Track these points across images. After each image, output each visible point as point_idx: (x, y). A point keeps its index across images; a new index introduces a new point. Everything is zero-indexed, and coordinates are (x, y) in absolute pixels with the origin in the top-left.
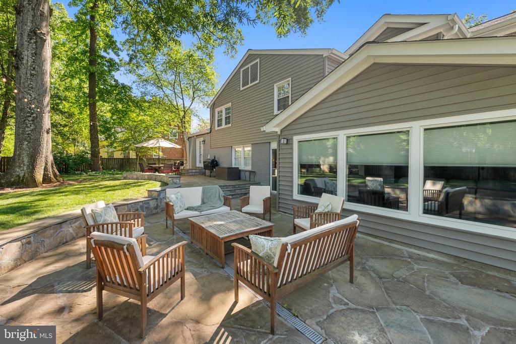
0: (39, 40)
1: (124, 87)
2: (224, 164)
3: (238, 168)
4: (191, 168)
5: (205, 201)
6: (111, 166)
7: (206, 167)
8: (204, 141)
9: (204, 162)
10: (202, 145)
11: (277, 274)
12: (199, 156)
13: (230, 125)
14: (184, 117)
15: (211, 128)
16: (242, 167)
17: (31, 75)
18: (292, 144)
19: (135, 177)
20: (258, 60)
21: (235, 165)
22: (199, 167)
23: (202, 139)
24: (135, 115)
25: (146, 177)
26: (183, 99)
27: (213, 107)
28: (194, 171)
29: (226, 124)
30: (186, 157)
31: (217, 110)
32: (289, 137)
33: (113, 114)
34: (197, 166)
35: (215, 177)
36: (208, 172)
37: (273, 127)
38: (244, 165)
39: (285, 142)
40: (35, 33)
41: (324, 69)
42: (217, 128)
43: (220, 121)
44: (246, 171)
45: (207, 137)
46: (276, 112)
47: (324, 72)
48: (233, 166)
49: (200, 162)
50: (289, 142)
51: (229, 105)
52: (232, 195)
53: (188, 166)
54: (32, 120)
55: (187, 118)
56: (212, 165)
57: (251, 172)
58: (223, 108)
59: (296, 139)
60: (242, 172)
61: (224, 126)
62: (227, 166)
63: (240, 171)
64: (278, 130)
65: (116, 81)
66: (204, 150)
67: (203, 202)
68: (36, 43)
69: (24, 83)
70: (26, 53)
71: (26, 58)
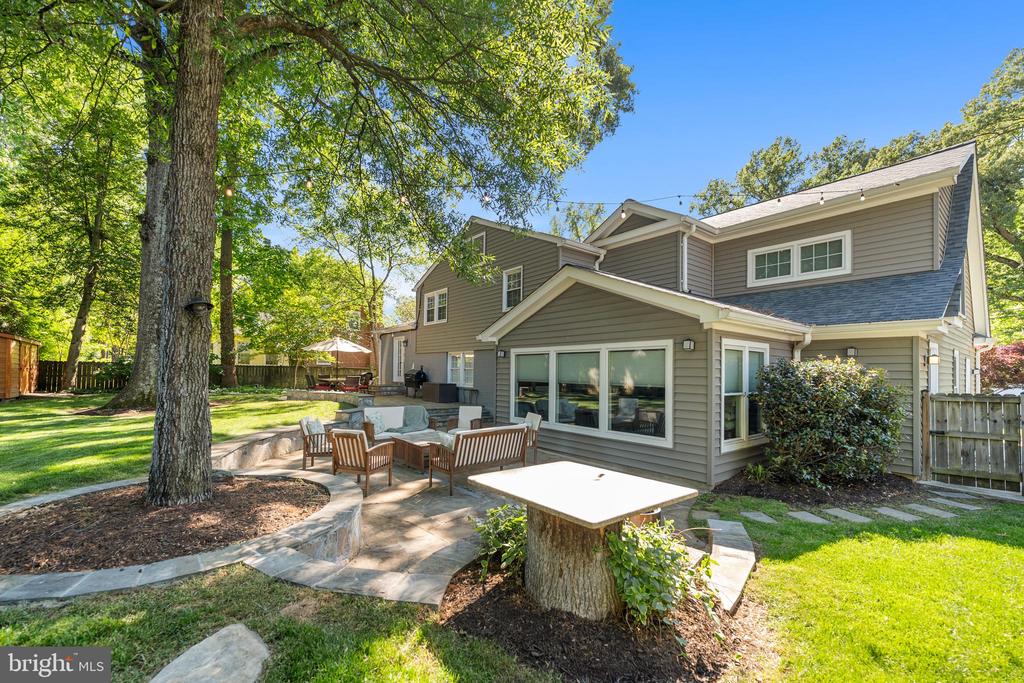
1: (281, 252)
2: (436, 379)
3: (455, 385)
4: (384, 383)
5: (408, 422)
6: (250, 380)
7: (408, 382)
8: (406, 342)
9: (406, 375)
10: (403, 348)
11: (454, 454)
12: (398, 366)
13: (445, 321)
14: (374, 299)
15: (417, 323)
16: (461, 384)
18: (509, 358)
19: (305, 396)
20: (484, 234)
21: (452, 380)
22: (397, 383)
23: (403, 338)
24: (292, 295)
25: (322, 396)
26: (372, 268)
27: (421, 290)
28: (389, 388)
29: (439, 318)
30: (377, 366)
31: (427, 296)
32: (507, 349)
33: (258, 292)
34: (395, 380)
35: (421, 398)
36: (411, 390)
37: (490, 336)
38: (464, 382)
39: (502, 355)
41: (557, 261)
42: (426, 323)
43: (430, 312)
44: (465, 389)
45: (412, 336)
46: (505, 308)
47: (557, 265)
48: (449, 382)
49: (399, 375)
50: (507, 354)
51: (445, 290)
52: (444, 422)
53: (379, 380)
55: (379, 300)
56: (417, 381)
57: (472, 390)
58: (435, 294)
59: (514, 352)
60: (461, 392)
61: (436, 321)
62: (441, 381)
63: (458, 389)
64: (495, 339)
65: (267, 241)
66: (405, 355)
67: (405, 425)
69: (154, 261)
70: (159, 218)
71: (159, 225)
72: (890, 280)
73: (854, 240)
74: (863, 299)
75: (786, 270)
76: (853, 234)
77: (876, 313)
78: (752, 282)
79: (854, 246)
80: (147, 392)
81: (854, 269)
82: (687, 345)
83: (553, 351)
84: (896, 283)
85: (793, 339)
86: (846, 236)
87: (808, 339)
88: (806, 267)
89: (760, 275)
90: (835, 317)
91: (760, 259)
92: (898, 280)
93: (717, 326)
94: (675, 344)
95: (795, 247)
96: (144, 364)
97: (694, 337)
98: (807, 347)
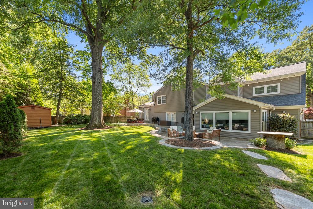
0: (101, 72)
3: (170, 121)
7: (153, 121)
8: (150, 109)
10: (148, 111)
12: (146, 116)
13: (165, 104)
15: (154, 104)
17: (99, 85)
23: (148, 108)
27: (156, 95)
29: (163, 103)
31: (158, 97)
32: (199, 112)
34: (145, 120)
38: (173, 120)
39: (197, 113)
40: (100, 70)
42: (158, 104)
43: (159, 101)
44: (174, 122)
45: (152, 108)
48: (167, 120)
50: (199, 113)
51: (165, 95)
54: (99, 103)
57: (176, 122)
58: (161, 96)
59: (201, 112)
60: (171, 123)
61: (162, 104)
62: (163, 120)
63: (171, 122)
64: (194, 109)
66: (149, 113)
68: (100, 73)
69: (96, 88)
70: (97, 77)
71: (97, 79)
72: (290, 95)
73: (280, 86)
74: (285, 100)
75: (263, 92)
76: (280, 84)
77: (289, 103)
78: (254, 95)
79: (280, 87)
80: (96, 124)
81: (280, 93)
82: (255, 111)
83: (214, 112)
84: (291, 96)
85: (270, 109)
86: (278, 85)
87: (274, 109)
88: (268, 92)
89: (256, 93)
90: (280, 104)
91: (256, 89)
92: (292, 95)
93: (262, 107)
94: (251, 111)
95: (265, 87)
96: (95, 116)
97: (256, 109)
98: (274, 111)
